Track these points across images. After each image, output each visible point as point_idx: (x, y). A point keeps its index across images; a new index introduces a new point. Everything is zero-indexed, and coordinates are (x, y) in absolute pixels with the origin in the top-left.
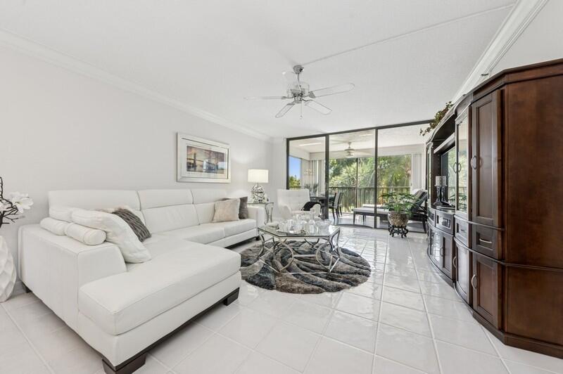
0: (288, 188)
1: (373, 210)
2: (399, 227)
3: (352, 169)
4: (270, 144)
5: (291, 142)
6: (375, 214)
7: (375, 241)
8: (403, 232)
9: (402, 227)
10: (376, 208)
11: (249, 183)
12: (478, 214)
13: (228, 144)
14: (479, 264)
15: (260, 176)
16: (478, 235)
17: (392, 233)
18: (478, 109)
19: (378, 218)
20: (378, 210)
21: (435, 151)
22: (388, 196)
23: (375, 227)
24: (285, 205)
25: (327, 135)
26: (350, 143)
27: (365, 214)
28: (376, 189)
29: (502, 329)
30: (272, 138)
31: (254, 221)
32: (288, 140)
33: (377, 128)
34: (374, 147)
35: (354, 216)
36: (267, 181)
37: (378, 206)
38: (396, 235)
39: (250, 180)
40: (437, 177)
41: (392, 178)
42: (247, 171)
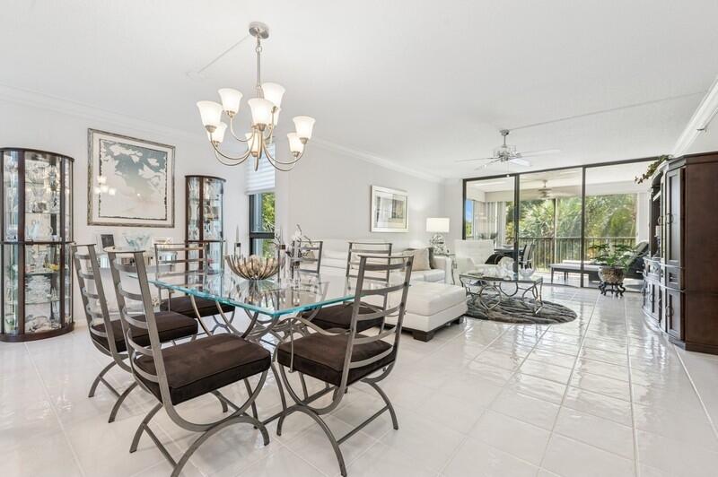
0: (464, 238)
1: (580, 266)
2: (612, 284)
3: (543, 211)
4: (443, 188)
5: (468, 183)
6: (582, 271)
7: (582, 305)
8: (619, 291)
9: (616, 284)
10: (582, 265)
11: (429, 232)
12: (670, 259)
13: (405, 191)
14: (671, 296)
15: (440, 225)
16: (671, 275)
17: (604, 292)
18: (671, 178)
19: (586, 277)
20: (585, 266)
21: (654, 199)
22: (600, 248)
23: (582, 286)
24: (467, 257)
25: (516, 175)
26: (545, 181)
27: (566, 271)
28: (583, 241)
29: (683, 339)
30: (446, 179)
31: (443, 272)
32: (465, 181)
33: (585, 167)
34: (581, 184)
35: (552, 273)
36: (447, 231)
37: (585, 262)
38: (608, 293)
39: (428, 230)
40: (657, 227)
41: (609, 223)
42: (425, 222)
